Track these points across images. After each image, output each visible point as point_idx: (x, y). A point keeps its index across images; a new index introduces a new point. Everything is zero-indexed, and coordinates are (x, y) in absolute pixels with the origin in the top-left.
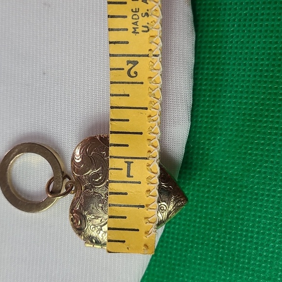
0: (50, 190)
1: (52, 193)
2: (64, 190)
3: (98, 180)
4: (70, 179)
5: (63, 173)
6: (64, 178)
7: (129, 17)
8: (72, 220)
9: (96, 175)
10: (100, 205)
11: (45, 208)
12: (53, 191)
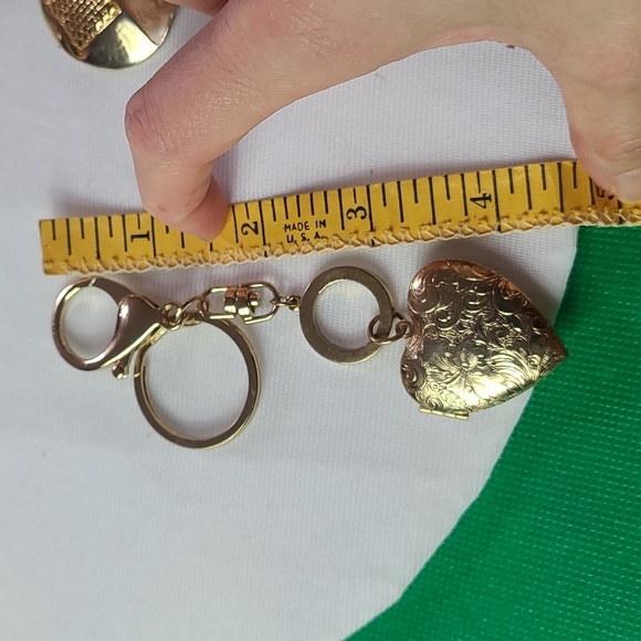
0: (375, 332)
1: (376, 336)
2: (393, 333)
3: (445, 321)
4: (401, 318)
5: (393, 309)
6: (393, 318)
7: (300, 220)
8: (403, 373)
9: (443, 314)
10: (447, 355)
11: (365, 357)
12: (378, 335)
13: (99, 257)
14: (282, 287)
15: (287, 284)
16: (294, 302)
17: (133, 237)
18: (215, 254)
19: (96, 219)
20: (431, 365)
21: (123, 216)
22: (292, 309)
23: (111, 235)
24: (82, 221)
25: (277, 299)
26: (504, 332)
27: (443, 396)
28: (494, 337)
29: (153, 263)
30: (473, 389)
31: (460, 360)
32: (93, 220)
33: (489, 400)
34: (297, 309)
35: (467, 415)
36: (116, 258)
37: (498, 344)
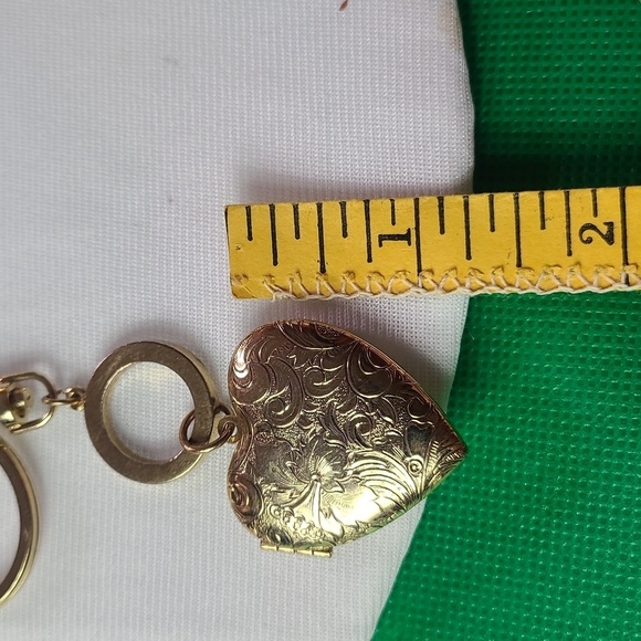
0: (189, 435)
1: (191, 442)
2: (215, 436)
3: (282, 412)
4: (227, 413)
5: (212, 400)
6: (215, 412)
8: (233, 496)
9: (280, 403)
10: (288, 464)
12: (195, 439)
13: (323, 270)
14: (60, 379)
15: (68, 375)
16: (76, 397)
17: (382, 238)
18: (527, 273)
19: (319, 207)
20: (268, 482)
21: (367, 202)
22: (75, 407)
23: (345, 235)
24: (296, 208)
25: (52, 395)
26: (369, 424)
27: (290, 525)
28: (353, 434)
29: (415, 285)
30: (331, 512)
31: (307, 470)
32: (315, 207)
33: (357, 527)
34: (81, 408)
35: (329, 551)
36: (351, 273)
37: (361, 442)
